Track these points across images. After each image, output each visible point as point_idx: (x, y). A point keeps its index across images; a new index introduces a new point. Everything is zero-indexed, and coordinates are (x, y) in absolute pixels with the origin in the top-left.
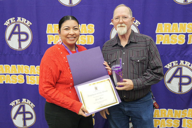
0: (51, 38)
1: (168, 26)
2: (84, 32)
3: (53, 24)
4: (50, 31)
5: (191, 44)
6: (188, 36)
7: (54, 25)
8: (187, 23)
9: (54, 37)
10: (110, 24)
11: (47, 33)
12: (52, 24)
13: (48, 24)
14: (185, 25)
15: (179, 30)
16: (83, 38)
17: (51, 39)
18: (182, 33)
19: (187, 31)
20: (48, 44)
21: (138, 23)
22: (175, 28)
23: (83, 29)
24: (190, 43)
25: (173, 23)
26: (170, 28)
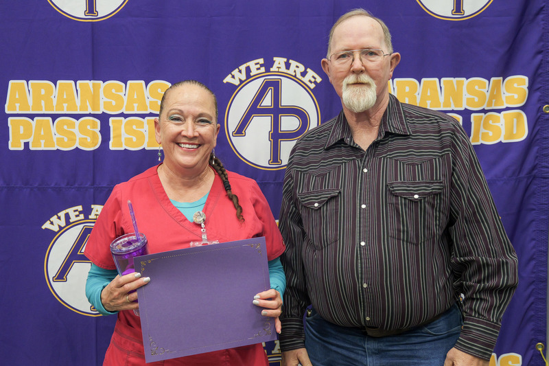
0: (22, 128)
1: (407, 89)
2: (136, 108)
3: (30, 82)
4: (18, 105)
5: (479, 143)
6: (472, 120)
7: (32, 84)
8: (464, 79)
9: (31, 124)
10: (225, 81)
11: (7, 111)
12: (25, 82)
13: (11, 82)
14: (459, 84)
15: (442, 99)
16: (134, 127)
17: (22, 132)
18: (450, 109)
19: (468, 104)
20: (11, 148)
21: (315, 78)
22: (429, 94)
23: (135, 97)
24: (478, 141)
25: (423, 80)
26: (416, 94)
